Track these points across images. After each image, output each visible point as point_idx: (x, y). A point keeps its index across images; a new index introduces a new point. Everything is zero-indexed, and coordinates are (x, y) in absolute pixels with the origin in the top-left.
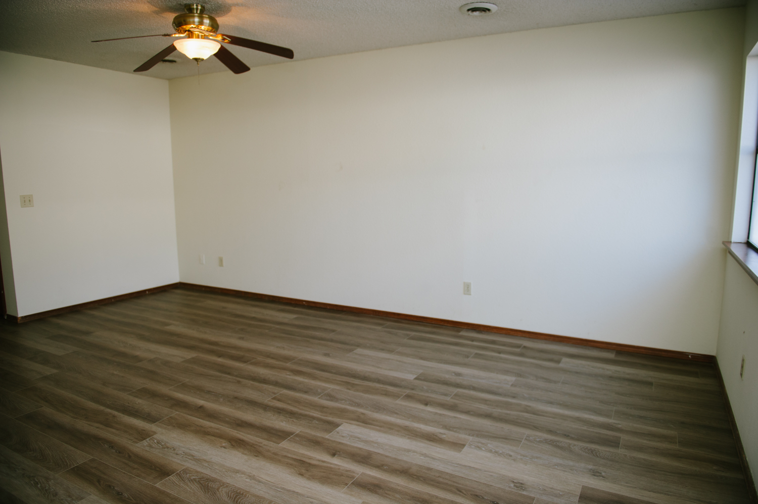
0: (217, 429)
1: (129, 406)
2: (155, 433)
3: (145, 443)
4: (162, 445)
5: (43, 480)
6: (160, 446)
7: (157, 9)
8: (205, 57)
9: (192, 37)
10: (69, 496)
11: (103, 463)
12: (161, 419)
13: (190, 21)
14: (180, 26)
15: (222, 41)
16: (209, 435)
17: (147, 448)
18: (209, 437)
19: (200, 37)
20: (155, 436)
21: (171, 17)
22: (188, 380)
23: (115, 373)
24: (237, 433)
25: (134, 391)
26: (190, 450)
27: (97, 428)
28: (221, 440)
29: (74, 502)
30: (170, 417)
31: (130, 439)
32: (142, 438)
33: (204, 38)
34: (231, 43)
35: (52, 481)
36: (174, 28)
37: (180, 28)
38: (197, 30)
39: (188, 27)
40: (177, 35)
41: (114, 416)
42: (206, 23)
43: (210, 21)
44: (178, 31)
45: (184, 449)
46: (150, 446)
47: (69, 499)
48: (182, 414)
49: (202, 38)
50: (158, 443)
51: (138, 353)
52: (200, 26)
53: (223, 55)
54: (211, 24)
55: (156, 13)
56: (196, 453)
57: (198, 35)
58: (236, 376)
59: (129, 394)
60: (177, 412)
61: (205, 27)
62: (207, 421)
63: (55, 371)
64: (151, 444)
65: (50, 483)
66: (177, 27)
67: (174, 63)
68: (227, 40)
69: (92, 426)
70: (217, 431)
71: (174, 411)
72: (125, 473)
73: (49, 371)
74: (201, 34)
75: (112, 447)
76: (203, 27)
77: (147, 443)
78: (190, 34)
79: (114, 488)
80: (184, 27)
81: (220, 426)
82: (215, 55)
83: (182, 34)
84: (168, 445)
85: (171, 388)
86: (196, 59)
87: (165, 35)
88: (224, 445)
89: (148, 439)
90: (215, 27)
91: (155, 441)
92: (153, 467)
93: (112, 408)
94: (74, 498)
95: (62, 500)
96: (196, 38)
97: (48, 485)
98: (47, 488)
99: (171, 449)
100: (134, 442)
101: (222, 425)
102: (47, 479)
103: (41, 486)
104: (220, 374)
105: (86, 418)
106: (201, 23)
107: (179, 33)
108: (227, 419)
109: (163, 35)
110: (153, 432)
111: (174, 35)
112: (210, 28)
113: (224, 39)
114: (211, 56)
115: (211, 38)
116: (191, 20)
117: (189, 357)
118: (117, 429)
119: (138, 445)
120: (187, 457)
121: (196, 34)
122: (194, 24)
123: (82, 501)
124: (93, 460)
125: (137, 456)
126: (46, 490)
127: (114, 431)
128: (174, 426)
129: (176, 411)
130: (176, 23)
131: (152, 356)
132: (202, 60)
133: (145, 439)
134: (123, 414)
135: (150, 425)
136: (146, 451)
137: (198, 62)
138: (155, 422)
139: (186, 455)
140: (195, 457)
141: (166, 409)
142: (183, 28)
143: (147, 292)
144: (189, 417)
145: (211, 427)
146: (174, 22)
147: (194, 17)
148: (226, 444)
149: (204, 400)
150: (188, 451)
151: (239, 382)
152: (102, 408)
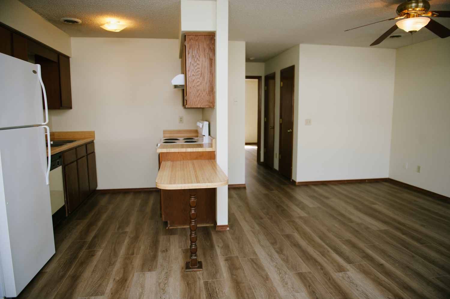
0: (388, 284)
1: (338, 248)
2: (348, 270)
3: (341, 274)
4: (350, 280)
5: (284, 273)
6: (349, 280)
7: (387, 4)
8: (418, 30)
9: (409, 17)
10: (293, 288)
11: (315, 277)
12: (354, 263)
13: (408, 7)
14: (401, 11)
15: (432, 16)
16: (382, 286)
17: (341, 278)
18: (381, 287)
19: (415, 16)
20: (348, 272)
21: (396, 6)
22: (378, 243)
23: (336, 225)
24: (402, 293)
25: (343, 240)
26: (366, 290)
27: (318, 255)
28: (389, 293)
29: (294, 292)
30: (360, 264)
31: (333, 269)
32: (340, 270)
33: (418, 17)
34: (438, 16)
35: (287, 275)
36: (397, 13)
37: (401, 13)
38: (413, 11)
39: (406, 11)
40: (398, 18)
41: (328, 251)
42: (420, 6)
43: (423, 4)
44: (400, 15)
45: (362, 288)
46: (343, 278)
47: (292, 289)
48: (368, 265)
49: (416, 17)
50: (348, 277)
51: (352, 217)
52: (415, 9)
53: (431, 26)
54: (424, 6)
55: (387, 6)
56: (370, 295)
57: (414, 15)
58: (412, 252)
59: (340, 241)
60: (365, 263)
61: (419, 9)
62: (383, 276)
63: (306, 215)
64: (344, 276)
65: (286, 276)
66: (399, 12)
67: (400, 37)
68: (436, 14)
69: (315, 252)
70: (388, 285)
71: (363, 261)
72: (324, 288)
73: (303, 214)
74: (415, 14)
75: (322, 269)
76: (418, 9)
77: (342, 275)
78: (408, 16)
79: (316, 294)
80: (404, 11)
81: (391, 283)
82: (426, 27)
83: (403, 16)
84: (354, 281)
85: (366, 245)
86: (411, 32)
87: (390, 19)
88: (390, 297)
89: (343, 273)
90: (426, 8)
91: (347, 276)
92: (341, 292)
93: (329, 246)
94: (295, 290)
95: (289, 288)
96: (412, 17)
97: (284, 277)
98: (284, 278)
99: (355, 284)
100: (335, 271)
101: (393, 283)
102: (286, 273)
103: (281, 276)
104: (401, 247)
105: (313, 247)
106: (417, 7)
107: (401, 16)
108: (397, 280)
109: (389, 20)
110: (347, 269)
111: (396, 18)
112: (423, 9)
113: (433, 15)
114: (423, 28)
115: (423, 15)
116: (410, 6)
117: (383, 229)
118: (328, 260)
119: (337, 274)
120: (363, 294)
121: (412, 15)
122: (411, 8)
123: (298, 294)
124: (310, 273)
125: (334, 280)
126: (283, 279)
127: (326, 260)
128: (361, 271)
129: (365, 261)
130: (399, 10)
131: (360, 221)
132: (416, 31)
133: (341, 272)
134: (334, 251)
135: (347, 264)
136: (340, 280)
137: (412, 33)
138: (350, 264)
139: (363, 293)
140: (368, 297)
141: (359, 257)
142: (403, 13)
143: (367, 181)
144: (372, 268)
145: (384, 281)
146: (397, 10)
147: (412, 3)
148: (392, 297)
149: (385, 261)
150: (365, 291)
151: (413, 257)
152: (323, 244)
